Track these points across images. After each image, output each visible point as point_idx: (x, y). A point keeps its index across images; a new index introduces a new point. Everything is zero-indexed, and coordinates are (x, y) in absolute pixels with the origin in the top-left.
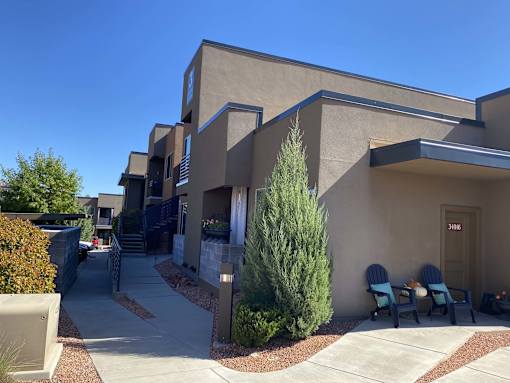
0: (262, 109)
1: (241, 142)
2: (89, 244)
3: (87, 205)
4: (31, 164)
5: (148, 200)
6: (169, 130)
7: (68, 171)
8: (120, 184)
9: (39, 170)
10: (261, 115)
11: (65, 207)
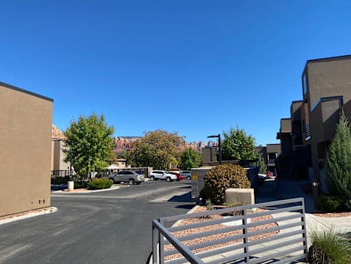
0: (342, 96)
1: (330, 118)
2: (265, 176)
3: (260, 152)
4: (229, 135)
5: (294, 147)
6: (301, 103)
7: (247, 135)
8: (277, 138)
9: (233, 137)
10: (342, 100)
11: (249, 156)
